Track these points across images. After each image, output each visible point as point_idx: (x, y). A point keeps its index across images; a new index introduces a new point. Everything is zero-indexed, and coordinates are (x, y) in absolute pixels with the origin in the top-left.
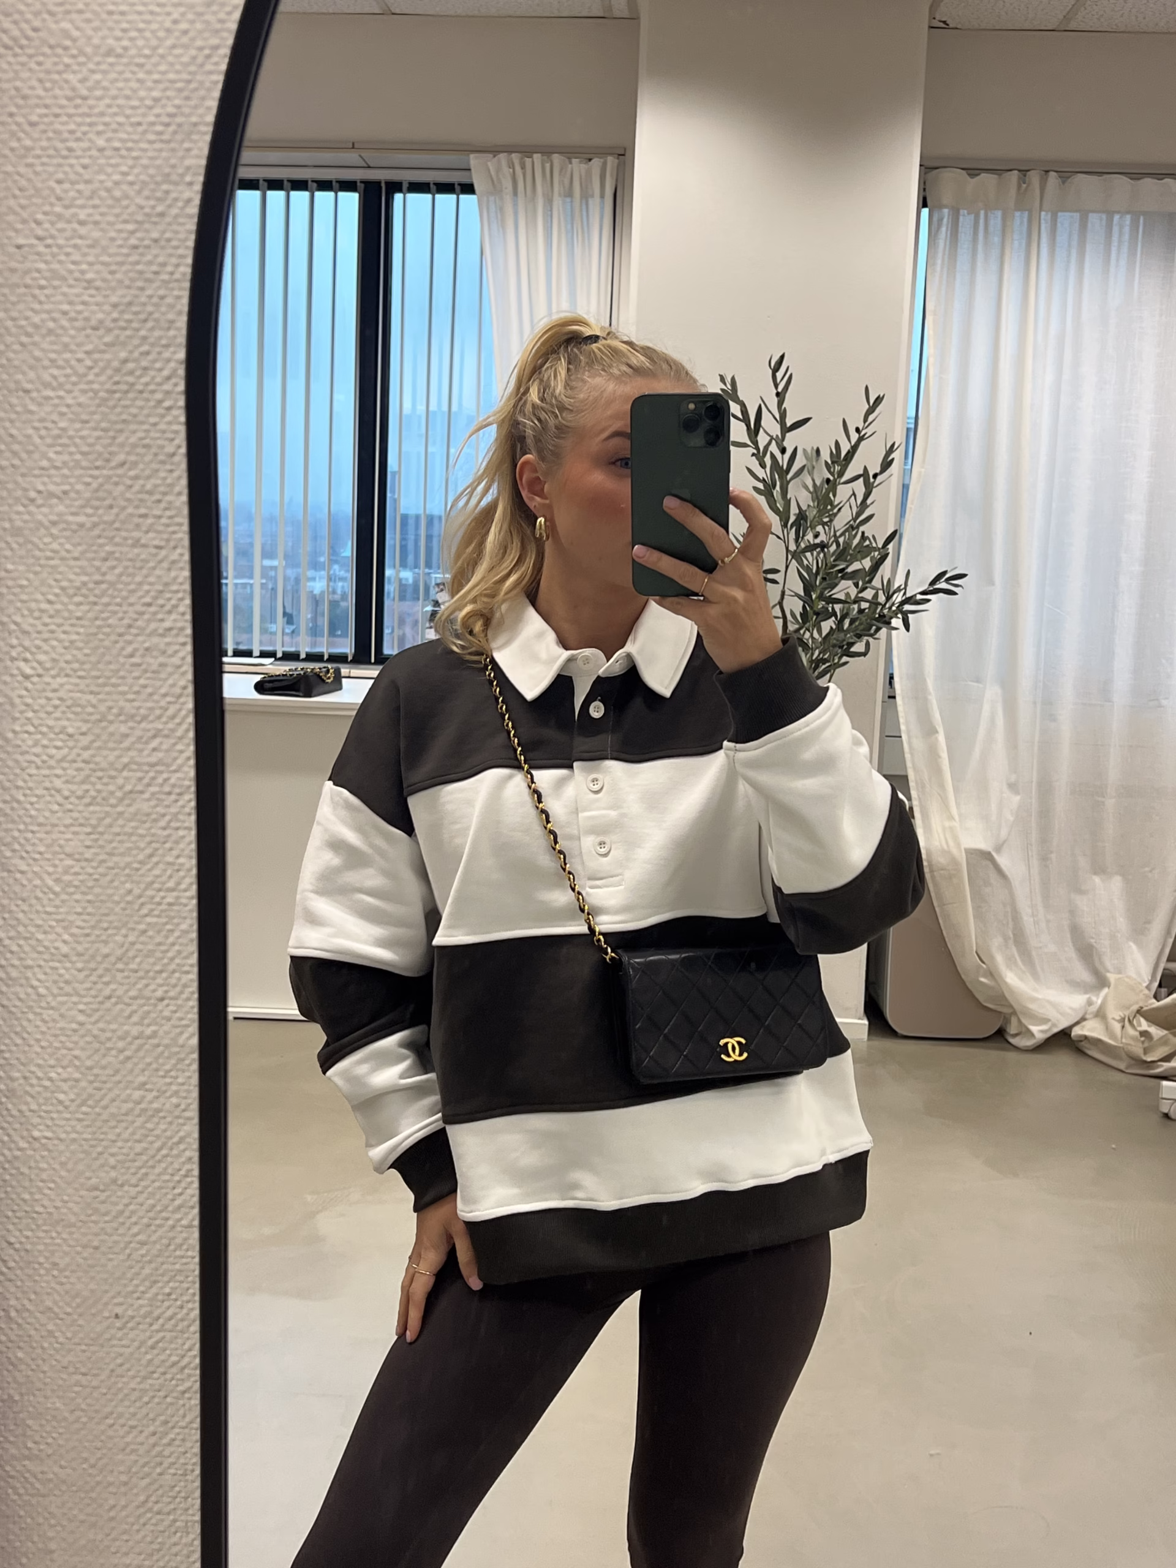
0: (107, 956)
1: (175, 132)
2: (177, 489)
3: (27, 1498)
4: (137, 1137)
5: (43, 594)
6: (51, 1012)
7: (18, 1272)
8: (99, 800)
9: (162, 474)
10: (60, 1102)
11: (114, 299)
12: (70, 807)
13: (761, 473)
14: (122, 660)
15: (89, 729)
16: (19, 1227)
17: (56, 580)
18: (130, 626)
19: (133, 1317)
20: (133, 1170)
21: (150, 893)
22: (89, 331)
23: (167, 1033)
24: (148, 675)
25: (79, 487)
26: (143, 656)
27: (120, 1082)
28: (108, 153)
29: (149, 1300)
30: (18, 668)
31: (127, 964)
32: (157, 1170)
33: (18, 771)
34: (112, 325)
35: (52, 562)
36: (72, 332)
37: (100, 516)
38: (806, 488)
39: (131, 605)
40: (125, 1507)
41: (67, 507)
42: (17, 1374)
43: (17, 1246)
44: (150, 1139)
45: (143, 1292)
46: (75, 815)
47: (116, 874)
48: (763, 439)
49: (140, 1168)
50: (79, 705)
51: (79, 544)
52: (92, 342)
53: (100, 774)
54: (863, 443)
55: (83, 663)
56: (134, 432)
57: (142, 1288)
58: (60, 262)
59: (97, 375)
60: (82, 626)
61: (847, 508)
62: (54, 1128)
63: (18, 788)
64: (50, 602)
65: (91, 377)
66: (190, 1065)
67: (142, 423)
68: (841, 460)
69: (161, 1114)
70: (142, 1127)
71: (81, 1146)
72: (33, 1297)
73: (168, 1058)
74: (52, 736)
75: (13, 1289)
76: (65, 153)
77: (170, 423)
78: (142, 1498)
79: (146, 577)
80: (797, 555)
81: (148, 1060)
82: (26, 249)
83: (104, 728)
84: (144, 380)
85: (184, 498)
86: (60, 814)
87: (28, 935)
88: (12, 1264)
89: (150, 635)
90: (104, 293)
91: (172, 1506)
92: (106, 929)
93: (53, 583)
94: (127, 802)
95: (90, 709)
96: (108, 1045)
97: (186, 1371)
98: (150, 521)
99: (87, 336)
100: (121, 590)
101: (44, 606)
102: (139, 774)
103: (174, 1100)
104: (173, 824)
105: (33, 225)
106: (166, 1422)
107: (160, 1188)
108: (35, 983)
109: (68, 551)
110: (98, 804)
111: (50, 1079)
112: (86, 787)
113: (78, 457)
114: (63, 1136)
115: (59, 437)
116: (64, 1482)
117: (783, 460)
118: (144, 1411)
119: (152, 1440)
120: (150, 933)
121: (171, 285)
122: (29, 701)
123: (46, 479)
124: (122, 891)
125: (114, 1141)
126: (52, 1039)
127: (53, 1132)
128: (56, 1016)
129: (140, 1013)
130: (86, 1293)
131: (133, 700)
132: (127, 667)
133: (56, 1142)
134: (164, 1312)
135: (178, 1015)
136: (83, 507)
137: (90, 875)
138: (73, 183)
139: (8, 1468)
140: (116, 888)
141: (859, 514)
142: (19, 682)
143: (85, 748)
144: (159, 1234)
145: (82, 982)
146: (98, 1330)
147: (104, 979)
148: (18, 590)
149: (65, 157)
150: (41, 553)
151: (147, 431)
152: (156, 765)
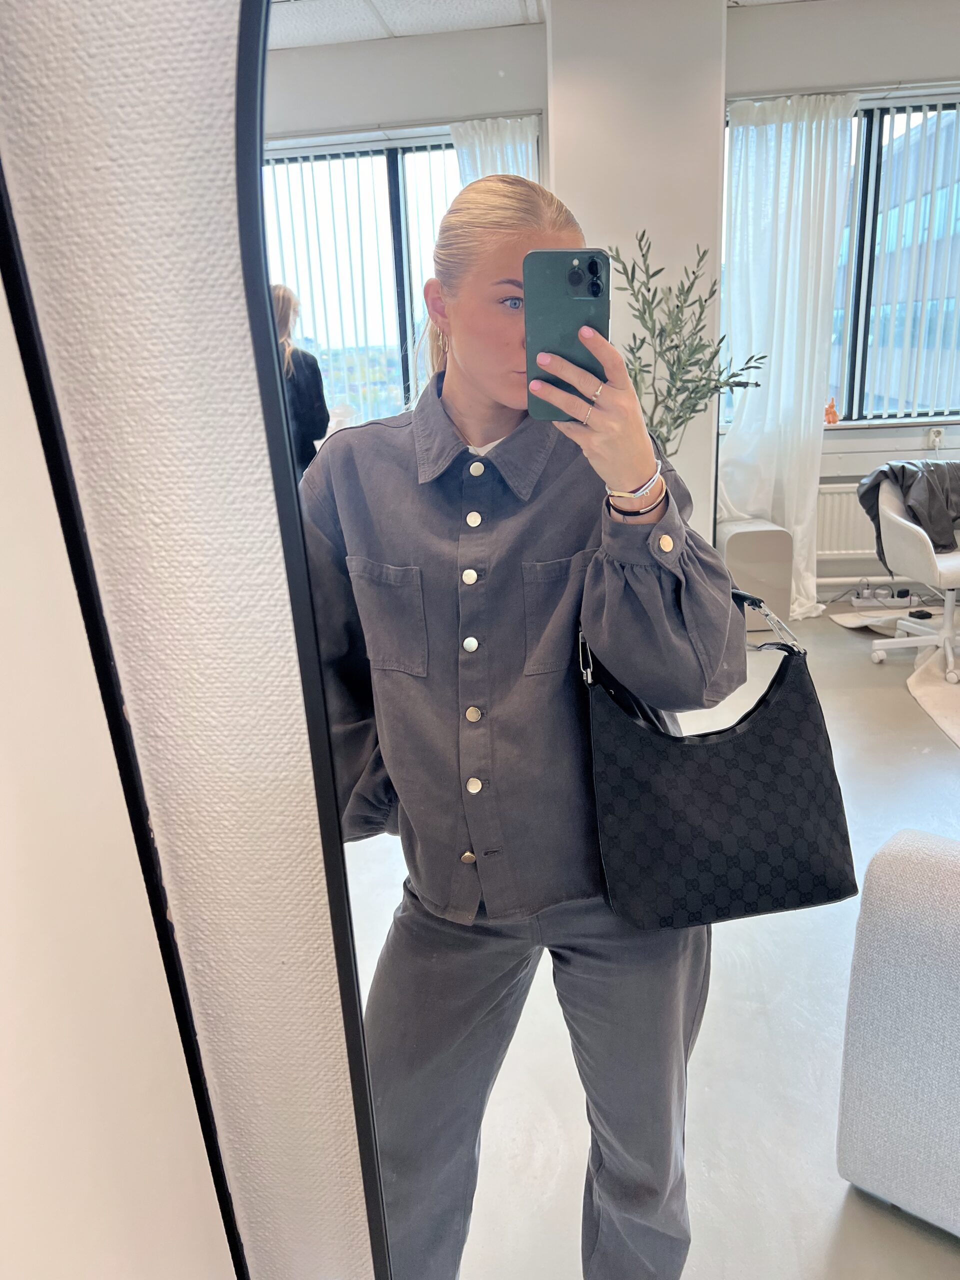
0: (245, 725)
1: (212, 49)
3: (238, 1074)
4: (282, 847)
5: (160, 460)
6: (210, 766)
7: (212, 937)
8: (223, 614)
9: (238, 354)
10: (225, 827)
11: (181, 208)
12: (203, 620)
13: (637, 305)
14: (226, 506)
15: (209, 561)
16: (209, 909)
17: (168, 448)
18: (228, 480)
19: (294, 964)
20: (282, 869)
21: (270, 679)
22: (165, 238)
23: (295, 777)
24: (248, 517)
25: (175, 371)
26: (241, 502)
27: (265, 811)
28: (158, 75)
29: (304, 952)
30: (149, 519)
31: (260, 730)
32: (299, 869)
33: (161, 596)
34: (182, 231)
35: (162, 434)
36: (151, 241)
37: (194, 393)
38: (664, 312)
39: (227, 463)
40: (304, 1078)
41: (167, 388)
42: (220, 1000)
43: (209, 921)
44: (292, 848)
45: (300, 947)
46: (208, 626)
47: (244, 667)
48: (636, 285)
49: (287, 867)
50: (199, 544)
51: (181, 418)
52: (168, 248)
53: (222, 595)
54: (697, 281)
55: (197, 511)
56: (212, 321)
57: (298, 945)
58: (133, 179)
59: (176, 276)
60: (193, 482)
61: (689, 323)
62: (224, 844)
63: (162, 609)
64: (165, 466)
65: (171, 278)
67: (217, 313)
68: (685, 292)
69: (298, 831)
70: (285, 841)
71: (244, 855)
72: (224, 952)
73: (298, 793)
74: (182, 569)
75: (211, 949)
76: (122, 79)
78: (315, 1073)
79: (236, 439)
80: (661, 354)
81: (283, 796)
82: (103, 170)
83: (221, 560)
84: (215, 275)
86: (196, 626)
87: (186, 714)
88: (207, 933)
89: (245, 485)
90: (172, 203)
91: (335, 1077)
92: (242, 707)
93: (166, 450)
94: (244, 614)
95: (207, 547)
96: (254, 787)
98: (233, 393)
99: (164, 243)
100: (217, 452)
101: (162, 469)
102: (250, 593)
103: (306, 822)
104: (281, 628)
105: (107, 149)
106: (325, 1028)
107: (303, 880)
108: (197, 747)
109: (173, 424)
110: (224, 617)
111: (216, 812)
112: (212, 605)
113: (171, 346)
114: (231, 849)
116: (261, 1065)
117: (649, 296)
118: (310, 1021)
119: (318, 1038)
120: (274, 708)
122: (161, 543)
123: (149, 367)
124: (250, 679)
125: (267, 851)
126: (213, 784)
127: (223, 847)
128: (215, 769)
129: (273, 764)
130: (260, 949)
131: (238, 538)
132: (231, 511)
133: (226, 853)
135: (301, 763)
136: (180, 387)
137: (225, 669)
138: (132, 106)
139: (224, 1057)
140: (245, 677)
141: (697, 325)
142: (151, 529)
143: (208, 576)
144: (305, 910)
145: (229, 745)
146: (271, 972)
147: (245, 742)
148: (140, 458)
149: (122, 84)
150: (153, 428)
151: (221, 319)
152: (262, 585)
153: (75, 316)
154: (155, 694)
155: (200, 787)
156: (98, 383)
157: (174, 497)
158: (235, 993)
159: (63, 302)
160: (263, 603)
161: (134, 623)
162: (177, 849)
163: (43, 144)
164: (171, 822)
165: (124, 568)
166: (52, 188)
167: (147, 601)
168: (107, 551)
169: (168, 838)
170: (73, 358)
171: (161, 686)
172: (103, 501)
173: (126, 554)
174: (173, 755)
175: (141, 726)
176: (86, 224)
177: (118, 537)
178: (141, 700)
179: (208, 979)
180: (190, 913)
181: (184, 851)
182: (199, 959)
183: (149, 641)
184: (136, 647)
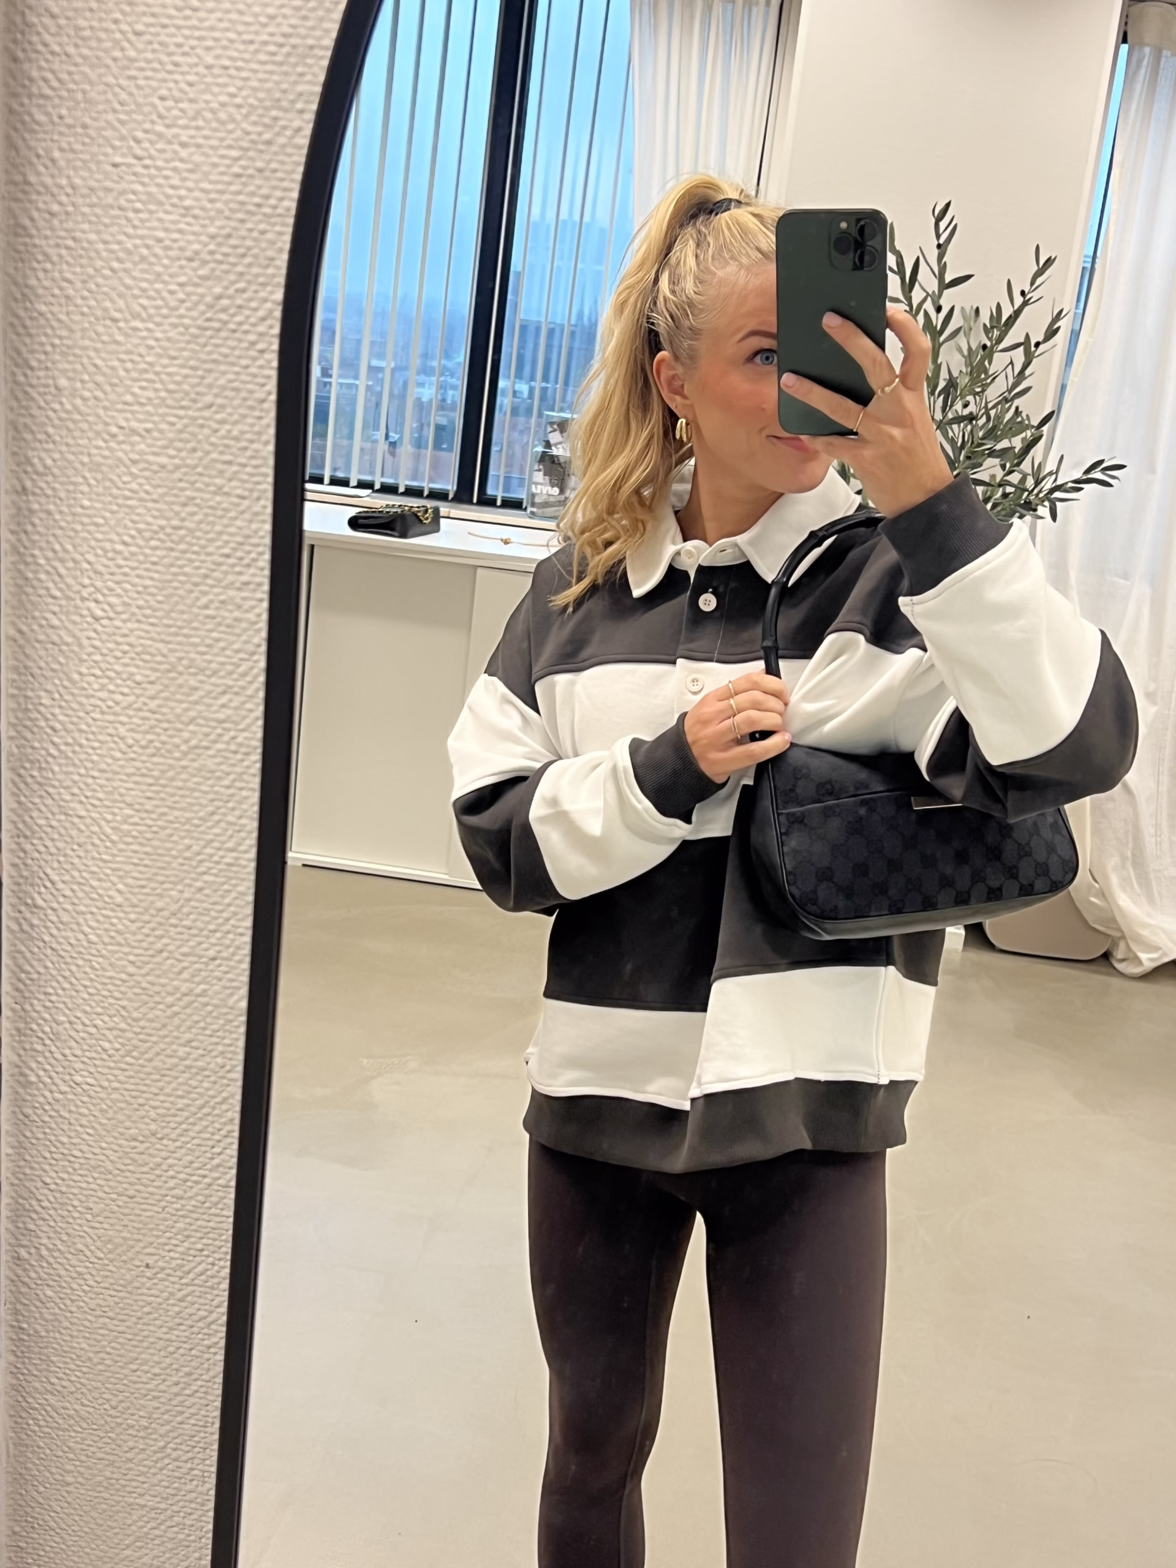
0: (162, 910)
1: (289, 55)
2: (264, 438)
3: (47, 1430)
4: (180, 1093)
5: (118, 534)
6: (100, 960)
7: (52, 1212)
8: (163, 751)
9: (250, 421)
10: (105, 1050)
11: (212, 230)
12: (133, 755)
14: (195, 610)
15: (158, 678)
16: (56, 1168)
17: (133, 522)
18: (206, 576)
19: (163, 1269)
20: (172, 1125)
21: (208, 851)
22: (183, 262)
23: (217, 993)
24: (222, 628)
25: (163, 426)
26: (218, 609)
27: (166, 1036)
28: (216, 71)
29: (182, 1253)
30: (89, 609)
31: (181, 920)
32: (197, 1128)
33: (81, 714)
34: (209, 258)
35: (130, 502)
36: (166, 261)
37: (183, 459)
38: (960, 350)
39: (209, 554)
40: (143, 1450)
41: (149, 446)
42: (44, 1311)
43: (53, 1187)
44: (192, 1096)
45: (176, 1246)
46: (138, 764)
47: (176, 829)
48: (917, 295)
49: (180, 1124)
50: (149, 653)
51: (159, 486)
52: (185, 274)
53: (166, 725)
54: (1027, 309)
55: (155, 610)
56: (224, 373)
57: (174, 1242)
58: (158, 185)
59: (189, 309)
60: (157, 572)
61: (1002, 377)
62: (97, 1075)
63: (81, 731)
64: (125, 543)
65: (182, 311)
66: (238, 1027)
67: (233, 364)
68: (1001, 324)
69: (206, 1073)
70: (185, 1083)
71: (123, 1095)
72: (65, 1238)
73: (217, 1018)
74: (119, 682)
75: (46, 1229)
76: (170, 67)
77: (261, 367)
78: (162, 1444)
79: (227, 526)
81: (195, 1018)
82: (124, 168)
83: (174, 679)
84: (238, 319)
85: (271, 448)
86: (121, 763)
87: (83, 881)
88: (45, 1204)
89: (226, 587)
90: (201, 222)
91: (190, 1455)
92: (163, 883)
93: (130, 524)
94: (191, 756)
95: (159, 658)
96: (157, 999)
97: (213, 1327)
98: (235, 468)
99: (181, 267)
100: (199, 538)
101: (119, 547)
102: (205, 730)
103: (219, 1060)
104: (238, 784)
105: (132, 143)
106: (189, 1374)
107: (199, 1145)
108: (87, 930)
109: (147, 492)
110: (162, 756)
111: (95, 1026)
112: (149, 737)
113: (163, 394)
114: (106, 1084)
115: (146, 371)
116: (84, 1419)
117: (938, 320)
118: (168, 1361)
119: (175, 1389)
120: (207, 891)
121: (273, 220)
122: (97, 643)
123: (129, 416)
124: (180, 847)
125: (157, 1095)
126: (100, 987)
127: (95, 1079)
128: (106, 964)
129: (190, 970)
130: (120, 1240)
131: (204, 654)
132: (201, 618)
133: (98, 1089)
134: (195, 1268)
135: (230, 976)
136: (166, 447)
137: (150, 826)
138: (177, 101)
139: (30, 1400)
140: (173, 842)
141: (1015, 386)
142: (87, 623)
143: (152, 698)
144: (195, 1190)
145: (134, 934)
146: (128, 1277)
147: (157, 933)
148: (92, 528)
149: (170, 72)
150: (119, 492)
151: (237, 373)
152: (223, 721)
153: (46, 335)
154: (46, 847)
155: (81, 988)
156: (57, 422)
157: (128, 586)
158: (68, 1302)
159: (35, 314)
160: (220, 746)
161: (37, 745)
162: (28, 1072)
163: (53, 123)
164: (29, 1032)
165: (41, 668)
166: (52, 176)
167: (61, 718)
168: (21, 642)
169: (19, 1056)
170: (32, 386)
171: (56, 836)
172: (30, 575)
173: (47, 649)
174: (52, 935)
175: (16, 888)
176: (86, 226)
177: (41, 626)
178: (25, 852)
179: (33, 1275)
180: (28, 1171)
181: (38, 1076)
182: (25, 1243)
183: (53, 771)
184: (32, 777)
